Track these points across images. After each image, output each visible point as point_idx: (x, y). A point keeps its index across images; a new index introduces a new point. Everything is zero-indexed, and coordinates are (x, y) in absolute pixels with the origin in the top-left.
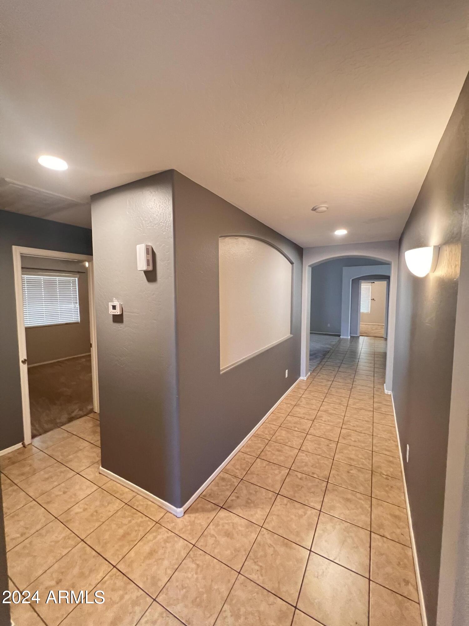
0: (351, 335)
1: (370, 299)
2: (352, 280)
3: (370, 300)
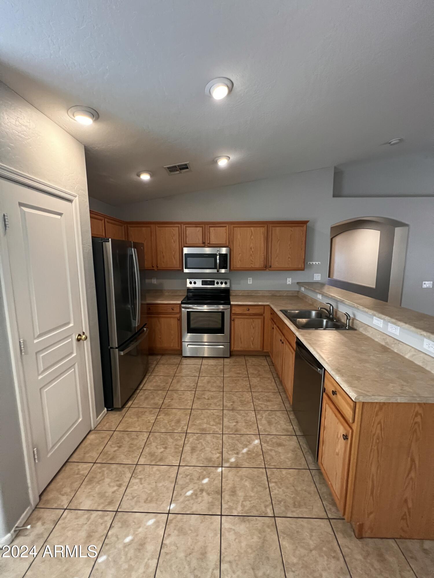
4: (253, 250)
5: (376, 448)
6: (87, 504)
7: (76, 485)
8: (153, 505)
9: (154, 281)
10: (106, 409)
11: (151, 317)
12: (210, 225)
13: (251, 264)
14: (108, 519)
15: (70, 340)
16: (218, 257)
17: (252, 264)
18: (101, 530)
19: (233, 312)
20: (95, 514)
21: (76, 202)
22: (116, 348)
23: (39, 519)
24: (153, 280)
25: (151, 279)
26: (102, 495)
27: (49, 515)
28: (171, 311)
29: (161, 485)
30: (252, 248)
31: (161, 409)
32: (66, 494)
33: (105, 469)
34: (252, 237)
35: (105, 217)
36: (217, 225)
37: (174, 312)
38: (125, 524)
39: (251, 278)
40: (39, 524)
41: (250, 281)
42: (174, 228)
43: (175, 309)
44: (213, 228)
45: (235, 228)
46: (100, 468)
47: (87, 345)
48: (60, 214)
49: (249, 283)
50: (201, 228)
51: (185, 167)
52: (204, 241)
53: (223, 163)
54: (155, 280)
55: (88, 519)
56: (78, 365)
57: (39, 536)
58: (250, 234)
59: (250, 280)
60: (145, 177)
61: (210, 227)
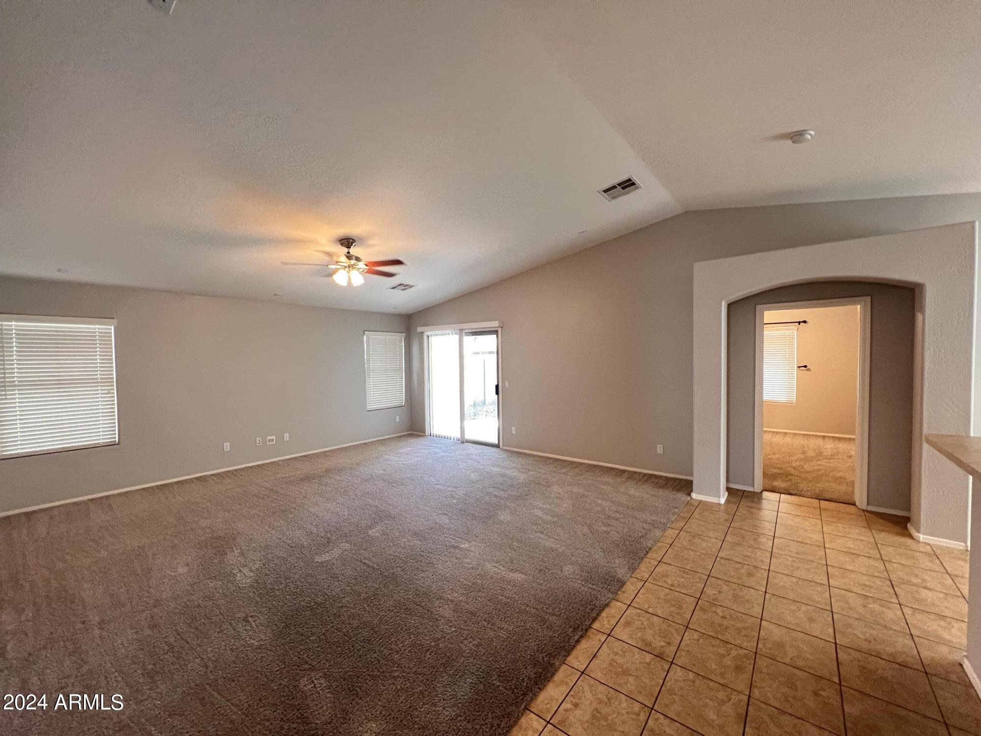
0: (733, 486)
1: (796, 366)
2: (729, 306)
3: (796, 368)
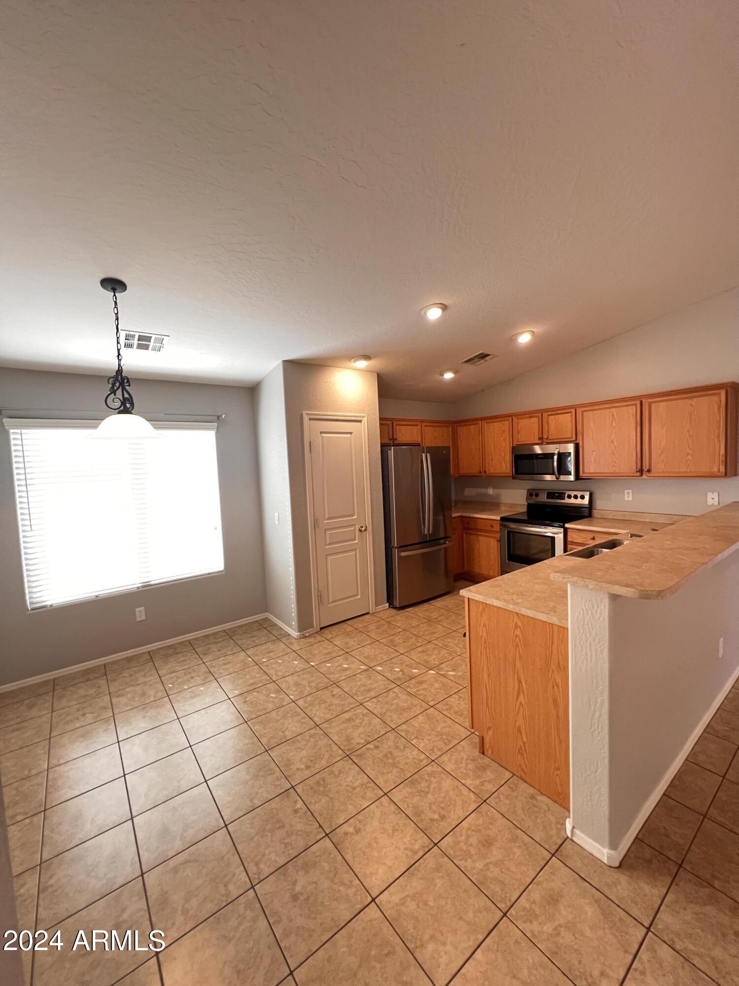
4: (616, 444)
5: (484, 652)
6: (337, 642)
7: (340, 633)
8: (367, 661)
9: (491, 491)
10: (388, 604)
11: (471, 534)
12: (549, 413)
13: (614, 466)
14: (341, 653)
15: (353, 528)
16: (556, 457)
17: (616, 467)
18: (334, 655)
19: (569, 539)
20: (337, 648)
21: (364, 422)
22: (396, 548)
23: (314, 637)
24: (489, 489)
25: (487, 488)
26: (347, 643)
27: (319, 638)
28: (491, 529)
29: (381, 656)
30: (615, 441)
31: (429, 621)
32: (332, 634)
33: (358, 634)
34: (614, 424)
35: (422, 421)
36: (559, 412)
37: (493, 529)
38: (346, 659)
39: (630, 491)
40: (314, 638)
41: (628, 496)
42: (504, 422)
43: (494, 526)
44: (552, 417)
45: (585, 413)
46: (357, 632)
47: (369, 536)
48: (351, 433)
49: (626, 499)
50: (537, 418)
51: (483, 356)
52: (541, 436)
53: (524, 339)
54: (491, 489)
55: (333, 648)
56: (359, 551)
57: (310, 642)
58: (611, 420)
59: (628, 493)
60: (449, 376)
61: (549, 415)
